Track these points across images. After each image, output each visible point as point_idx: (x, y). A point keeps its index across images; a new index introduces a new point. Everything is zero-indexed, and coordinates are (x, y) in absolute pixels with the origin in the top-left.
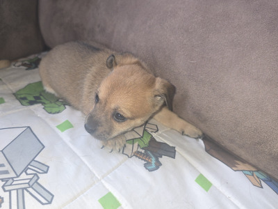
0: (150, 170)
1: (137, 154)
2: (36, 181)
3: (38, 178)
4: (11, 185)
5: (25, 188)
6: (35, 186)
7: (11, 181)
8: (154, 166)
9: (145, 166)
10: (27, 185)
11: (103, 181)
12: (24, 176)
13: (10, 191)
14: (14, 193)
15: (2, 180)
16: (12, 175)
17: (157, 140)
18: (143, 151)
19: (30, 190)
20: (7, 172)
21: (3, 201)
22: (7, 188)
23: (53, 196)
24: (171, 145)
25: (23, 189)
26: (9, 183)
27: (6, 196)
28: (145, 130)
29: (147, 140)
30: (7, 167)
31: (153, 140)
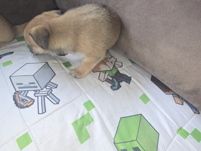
0: (114, 90)
1: (107, 80)
2: (51, 92)
3: (52, 91)
4: (38, 93)
5: (46, 96)
6: (50, 95)
7: (38, 92)
8: (116, 87)
9: (111, 87)
10: (46, 94)
11: (86, 94)
12: (45, 89)
13: (38, 97)
14: (40, 98)
15: (34, 91)
16: (39, 88)
17: (121, 72)
18: (111, 79)
19: (48, 96)
20: (36, 87)
21: (34, 101)
22: (36, 95)
23: (59, 100)
24: (129, 76)
25: (44, 96)
26: (37, 93)
27: (36, 99)
28: (114, 66)
29: (114, 72)
30: (36, 84)
31: (118, 72)
